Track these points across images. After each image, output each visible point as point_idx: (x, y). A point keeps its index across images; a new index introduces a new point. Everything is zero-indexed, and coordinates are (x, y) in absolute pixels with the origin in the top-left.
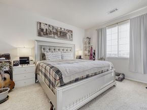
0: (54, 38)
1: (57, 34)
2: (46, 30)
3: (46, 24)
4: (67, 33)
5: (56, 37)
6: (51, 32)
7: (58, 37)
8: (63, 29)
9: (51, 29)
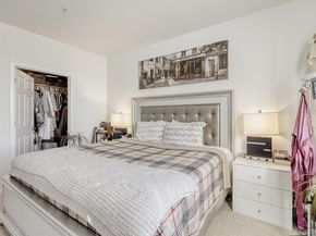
0: (166, 84)
1: (172, 72)
2: (152, 71)
3: (151, 60)
4: (203, 59)
5: (171, 81)
6: (160, 72)
7: (176, 80)
8: (189, 53)
9: (160, 65)
